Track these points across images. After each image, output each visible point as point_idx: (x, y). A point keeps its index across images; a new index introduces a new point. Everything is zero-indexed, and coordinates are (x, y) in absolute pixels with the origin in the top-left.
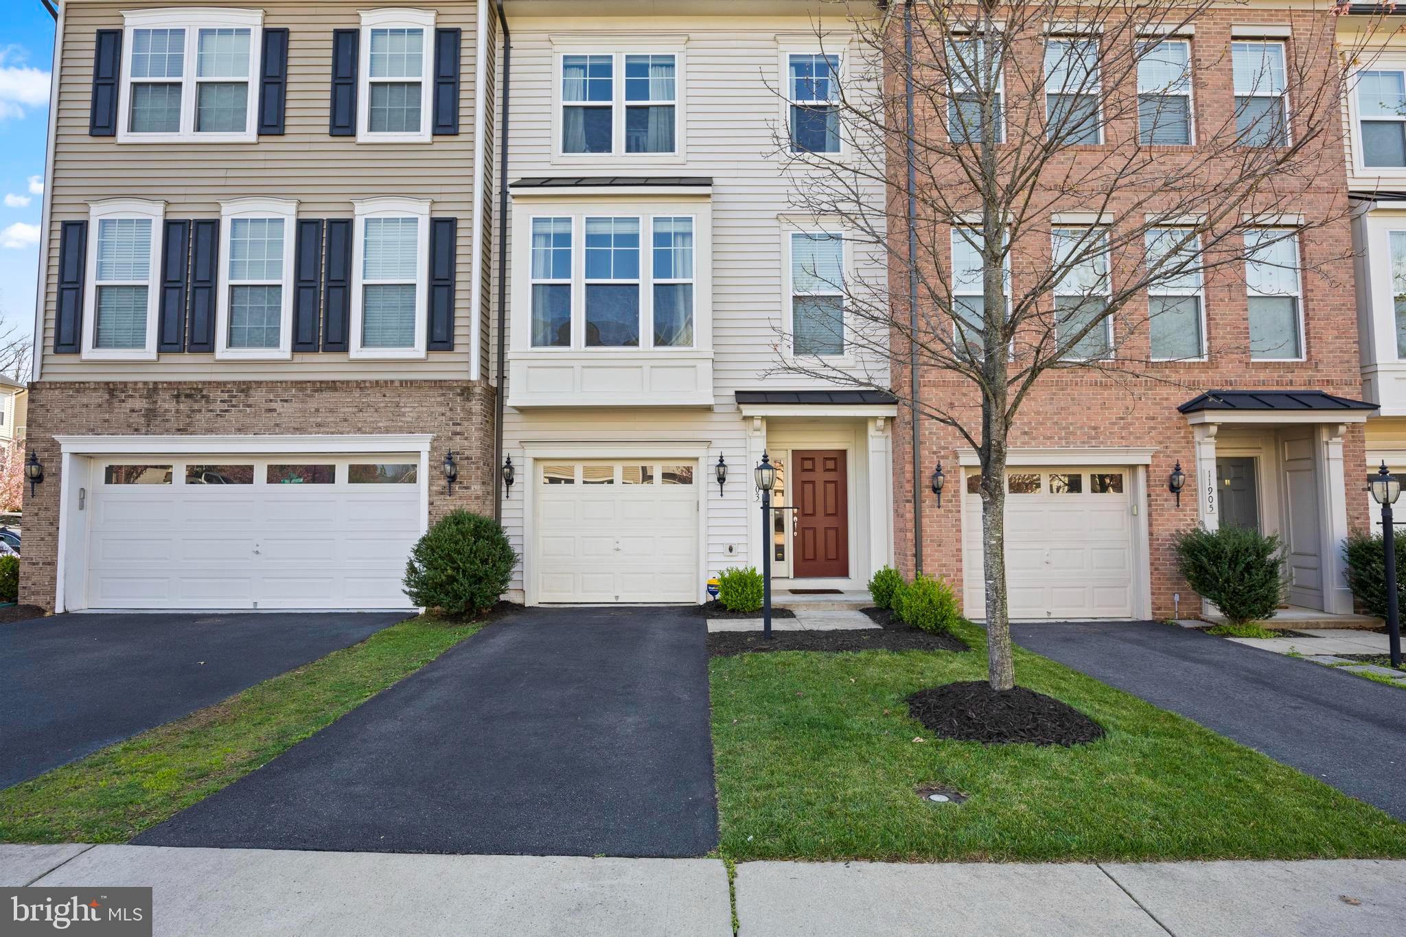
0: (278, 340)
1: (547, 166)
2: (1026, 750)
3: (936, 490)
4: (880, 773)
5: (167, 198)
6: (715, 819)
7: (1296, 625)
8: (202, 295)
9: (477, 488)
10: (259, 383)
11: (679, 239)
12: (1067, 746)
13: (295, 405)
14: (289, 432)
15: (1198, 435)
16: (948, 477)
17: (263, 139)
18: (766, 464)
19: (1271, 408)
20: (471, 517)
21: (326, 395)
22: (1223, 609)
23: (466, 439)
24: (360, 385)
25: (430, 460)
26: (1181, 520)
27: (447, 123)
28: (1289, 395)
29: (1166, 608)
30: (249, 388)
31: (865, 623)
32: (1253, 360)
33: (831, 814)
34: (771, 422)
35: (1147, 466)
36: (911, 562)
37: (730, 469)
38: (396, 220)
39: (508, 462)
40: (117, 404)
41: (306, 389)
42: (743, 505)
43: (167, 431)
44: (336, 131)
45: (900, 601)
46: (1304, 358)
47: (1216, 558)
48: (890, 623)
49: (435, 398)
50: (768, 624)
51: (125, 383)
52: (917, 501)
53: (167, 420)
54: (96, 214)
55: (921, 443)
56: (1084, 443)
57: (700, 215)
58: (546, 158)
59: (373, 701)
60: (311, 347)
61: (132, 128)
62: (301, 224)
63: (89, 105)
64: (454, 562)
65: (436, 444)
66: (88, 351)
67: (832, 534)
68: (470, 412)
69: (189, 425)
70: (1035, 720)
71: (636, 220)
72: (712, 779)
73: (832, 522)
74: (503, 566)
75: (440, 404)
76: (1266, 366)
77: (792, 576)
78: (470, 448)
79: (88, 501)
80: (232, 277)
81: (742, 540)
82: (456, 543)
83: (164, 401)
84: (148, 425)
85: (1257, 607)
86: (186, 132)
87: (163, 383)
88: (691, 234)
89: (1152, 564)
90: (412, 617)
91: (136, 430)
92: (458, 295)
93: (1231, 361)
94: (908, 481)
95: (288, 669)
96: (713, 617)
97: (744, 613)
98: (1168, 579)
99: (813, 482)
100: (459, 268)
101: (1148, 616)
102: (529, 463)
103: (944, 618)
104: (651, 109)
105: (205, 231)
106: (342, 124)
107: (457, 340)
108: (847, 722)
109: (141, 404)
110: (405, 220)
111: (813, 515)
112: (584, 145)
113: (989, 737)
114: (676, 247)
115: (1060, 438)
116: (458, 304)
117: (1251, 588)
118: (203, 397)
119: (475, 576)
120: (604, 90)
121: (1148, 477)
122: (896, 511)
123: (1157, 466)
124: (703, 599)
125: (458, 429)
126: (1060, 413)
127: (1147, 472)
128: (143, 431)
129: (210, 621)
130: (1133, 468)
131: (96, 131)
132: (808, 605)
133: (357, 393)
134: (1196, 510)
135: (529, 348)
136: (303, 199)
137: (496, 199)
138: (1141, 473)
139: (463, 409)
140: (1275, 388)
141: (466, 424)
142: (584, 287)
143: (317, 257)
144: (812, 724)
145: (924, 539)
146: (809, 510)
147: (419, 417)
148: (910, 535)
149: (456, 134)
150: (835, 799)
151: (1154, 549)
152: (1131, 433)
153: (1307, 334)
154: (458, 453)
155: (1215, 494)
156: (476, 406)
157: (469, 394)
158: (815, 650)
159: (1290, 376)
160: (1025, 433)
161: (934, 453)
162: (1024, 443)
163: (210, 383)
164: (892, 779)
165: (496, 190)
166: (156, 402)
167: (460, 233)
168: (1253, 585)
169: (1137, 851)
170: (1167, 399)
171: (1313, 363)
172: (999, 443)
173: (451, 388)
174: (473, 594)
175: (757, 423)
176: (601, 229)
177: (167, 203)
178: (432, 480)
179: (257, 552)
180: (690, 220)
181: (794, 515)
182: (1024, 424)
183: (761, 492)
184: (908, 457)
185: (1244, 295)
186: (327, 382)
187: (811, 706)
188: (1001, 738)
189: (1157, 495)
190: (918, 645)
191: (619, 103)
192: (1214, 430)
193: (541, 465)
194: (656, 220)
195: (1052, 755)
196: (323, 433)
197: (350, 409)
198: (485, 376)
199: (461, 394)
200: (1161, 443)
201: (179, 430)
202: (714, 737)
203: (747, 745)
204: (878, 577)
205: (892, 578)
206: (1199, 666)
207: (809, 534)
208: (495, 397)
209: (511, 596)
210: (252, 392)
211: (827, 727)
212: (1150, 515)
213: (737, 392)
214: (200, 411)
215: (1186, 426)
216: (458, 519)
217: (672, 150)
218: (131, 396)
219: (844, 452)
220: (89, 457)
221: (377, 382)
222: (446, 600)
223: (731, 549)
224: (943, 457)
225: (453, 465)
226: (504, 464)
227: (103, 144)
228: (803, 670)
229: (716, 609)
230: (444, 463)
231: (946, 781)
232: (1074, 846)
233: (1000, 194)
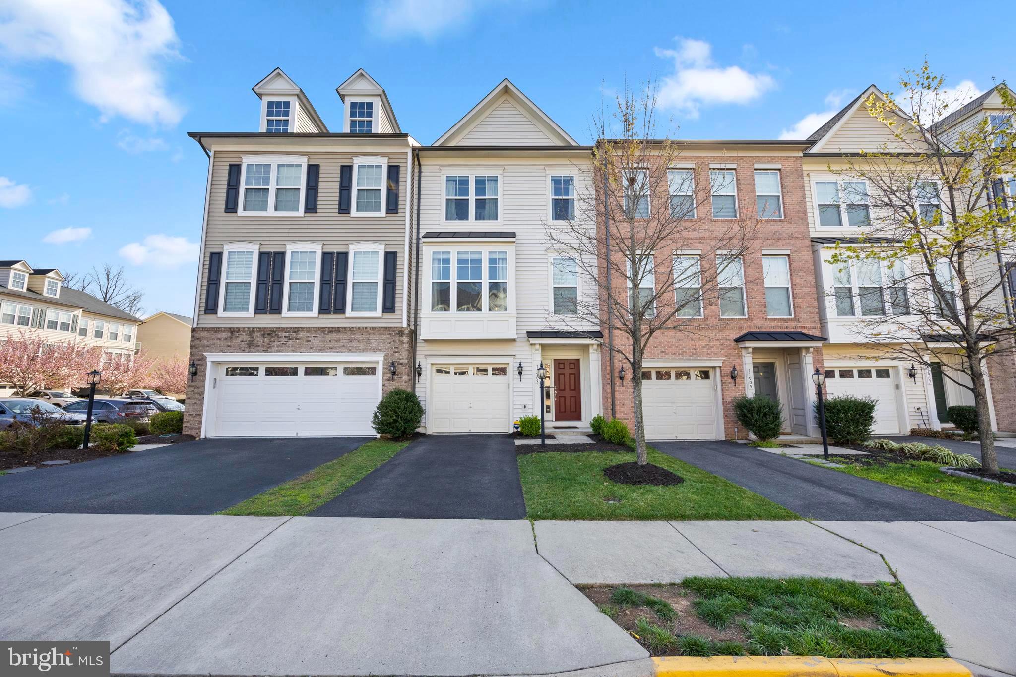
0: (312, 308)
1: (439, 227)
2: (648, 487)
3: (621, 378)
4: (589, 494)
5: (261, 242)
6: (525, 508)
7: (792, 442)
8: (276, 287)
9: (405, 378)
10: (303, 328)
11: (501, 261)
12: (667, 486)
13: (320, 339)
14: (316, 352)
15: (744, 352)
16: (627, 372)
17: (307, 215)
18: (542, 367)
19: (776, 340)
20: (403, 392)
21: (334, 334)
22: (755, 435)
23: (401, 355)
24: (351, 329)
25: (384, 365)
26: (737, 392)
27: (393, 207)
28: (786, 334)
29: (731, 435)
30: (298, 331)
31: (588, 441)
32: (768, 317)
33: (569, 506)
34: (543, 346)
35: (720, 367)
36: (610, 413)
37: (524, 369)
38: (369, 253)
39: (419, 365)
40: (234, 338)
41: (325, 331)
42: (530, 385)
43: (258, 351)
44: (341, 212)
45: (604, 431)
46: (793, 316)
47: (750, 410)
48: (600, 441)
49: (386, 335)
50: (543, 442)
51: (239, 328)
52: (612, 383)
53: (258, 346)
54: (227, 249)
55: (614, 356)
56: (690, 356)
57: (510, 251)
58: (438, 223)
59: (374, 472)
60: (328, 311)
61: (244, 209)
62: (324, 254)
63: (224, 198)
64: (396, 412)
65: (386, 357)
66: (221, 313)
67: (573, 400)
68: (403, 342)
69: (269, 348)
70: (654, 476)
71: (481, 253)
72: (523, 498)
73: (573, 394)
74: (418, 415)
75: (389, 338)
76: (775, 320)
77: (554, 420)
78: (403, 359)
79: (217, 384)
80: (290, 278)
81: (531, 402)
82: (398, 404)
83: (257, 337)
84: (249, 348)
85: (770, 433)
86: (271, 212)
87: (257, 328)
88: (506, 259)
89: (724, 413)
90: (375, 439)
91: (243, 350)
92: (397, 287)
93: (758, 318)
94: (608, 374)
95: (329, 460)
96: (517, 439)
97: (532, 437)
98: (732, 421)
99: (564, 374)
100: (398, 275)
101: (723, 439)
102: (429, 366)
103: (623, 438)
104: (486, 201)
105: (279, 257)
106: (344, 208)
107: (397, 308)
108: (577, 478)
109: (246, 338)
110: (373, 253)
111: (564, 390)
112: (455, 216)
113: (635, 483)
114: (499, 265)
115: (679, 354)
116: (397, 292)
117: (767, 424)
118: (276, 335)
119: (406, 419)
120: (465, 192)
121: (721, 372)
122: (603, 388)
123: (725, 367)
124: (511, 431)
125: (397, 350)
126: (678, 342)
127: (721, 370)
128: (247, 351)
129: (277, 442)
130: (714, 367)
131: (227, 211)
132: (562, 433)
133: (349, 333)
134: (744, 388)
135: (431, 312)
136: (325, 243)
137: (414, 241)
138: (718, 370)
139: (399, 341)
140: (779, 330)
141: (400, 347)
142: (456, 284)
143: (331, 269)
144: (563, 479)
145: (616, 401)
146: (562, 388)
147: (378, 344)
148: (610, 400)
149: (397, 213)
150: (571, 502)
151: (725, 406)
152: (712, 352)
153: (794, 305)
154: (397, 361)
155: (752, 380)
156: (405, 339)
157: (402, 333)
158: (565, 452)
159: (786, 325)
160: (663, 352)
161: (620, 361)
162: (662, 356)
163: (280, 328)
164: (594, 495)
165: (414, 237)
166: (253, 337)
167: (398, 259)
168: (768, 423)
169: (683, 517)
170: (729, 336)
171: (797, 319)
172: (639, 361)
173: (393, 331)
174: (405, 428)
175: (537, 347)
176: (464, 257)
177: (261, 244)
178: (384, 374)
179: (299, 409)
180: (506, 253)
181: (555, 390)
182: (662, 347)
183: (540, 380)
184: (608, 363)
185: (763, 287)
186: (335, 328)
187: (562, 472)
188: (640, 482)
189: (726, 381)
190: (611, 450)
191: (472, 198)
192: (751, 350)
193: (434, 366)
194: (489, 253)
195: (660, 489)
196: (333, 352)
197: (346, 341)
198: (409, 325)
199: (399, 334)
200: (726, 356)
201: (264, 350)
202: (522, 483)
203: (536, 486)
204: (595, 420)
205: (601, 420)
206: (737, 459)
207: (562, 400)
208: (413, 334)
209: (420, 430)
210: (299, 333)
211: (569, 480)
212: (722, 390)
213: (527, 332)
214: (274, 341)
215: (738, 348)
216: (398, 392)
217: (497, 219)
218: (241, 334)
219: (578, 360)
220: (219, 363)
221: (359, 328)
222: (393, 430)
223: (525, 407)
224: (624, 363)
225: (394, 367)
226: (417, 366)
227: (231, 216)
228: (559, 460)
229: (518, 435)
230: (390, 366)
231: (615, 497)
232: (659, 515)
233: (637, 260)
